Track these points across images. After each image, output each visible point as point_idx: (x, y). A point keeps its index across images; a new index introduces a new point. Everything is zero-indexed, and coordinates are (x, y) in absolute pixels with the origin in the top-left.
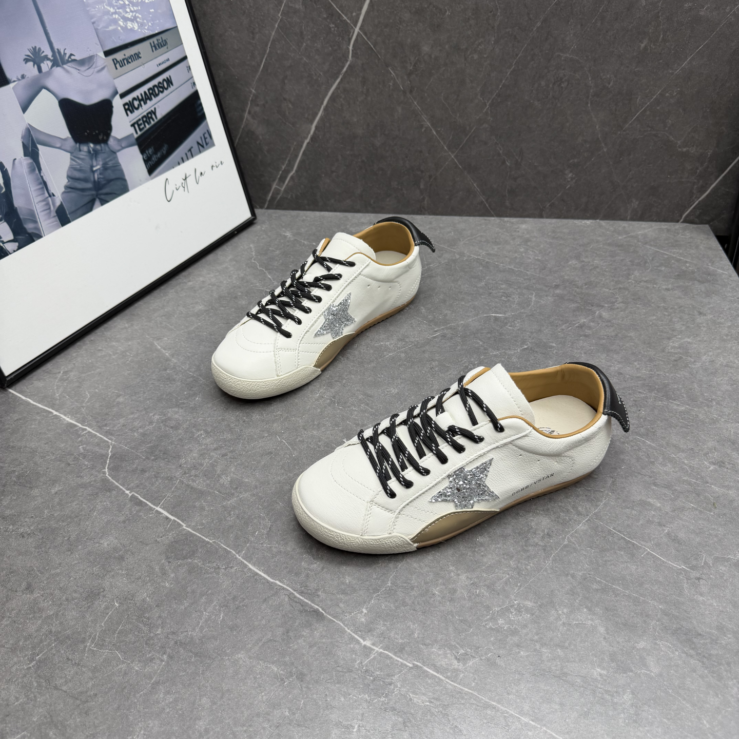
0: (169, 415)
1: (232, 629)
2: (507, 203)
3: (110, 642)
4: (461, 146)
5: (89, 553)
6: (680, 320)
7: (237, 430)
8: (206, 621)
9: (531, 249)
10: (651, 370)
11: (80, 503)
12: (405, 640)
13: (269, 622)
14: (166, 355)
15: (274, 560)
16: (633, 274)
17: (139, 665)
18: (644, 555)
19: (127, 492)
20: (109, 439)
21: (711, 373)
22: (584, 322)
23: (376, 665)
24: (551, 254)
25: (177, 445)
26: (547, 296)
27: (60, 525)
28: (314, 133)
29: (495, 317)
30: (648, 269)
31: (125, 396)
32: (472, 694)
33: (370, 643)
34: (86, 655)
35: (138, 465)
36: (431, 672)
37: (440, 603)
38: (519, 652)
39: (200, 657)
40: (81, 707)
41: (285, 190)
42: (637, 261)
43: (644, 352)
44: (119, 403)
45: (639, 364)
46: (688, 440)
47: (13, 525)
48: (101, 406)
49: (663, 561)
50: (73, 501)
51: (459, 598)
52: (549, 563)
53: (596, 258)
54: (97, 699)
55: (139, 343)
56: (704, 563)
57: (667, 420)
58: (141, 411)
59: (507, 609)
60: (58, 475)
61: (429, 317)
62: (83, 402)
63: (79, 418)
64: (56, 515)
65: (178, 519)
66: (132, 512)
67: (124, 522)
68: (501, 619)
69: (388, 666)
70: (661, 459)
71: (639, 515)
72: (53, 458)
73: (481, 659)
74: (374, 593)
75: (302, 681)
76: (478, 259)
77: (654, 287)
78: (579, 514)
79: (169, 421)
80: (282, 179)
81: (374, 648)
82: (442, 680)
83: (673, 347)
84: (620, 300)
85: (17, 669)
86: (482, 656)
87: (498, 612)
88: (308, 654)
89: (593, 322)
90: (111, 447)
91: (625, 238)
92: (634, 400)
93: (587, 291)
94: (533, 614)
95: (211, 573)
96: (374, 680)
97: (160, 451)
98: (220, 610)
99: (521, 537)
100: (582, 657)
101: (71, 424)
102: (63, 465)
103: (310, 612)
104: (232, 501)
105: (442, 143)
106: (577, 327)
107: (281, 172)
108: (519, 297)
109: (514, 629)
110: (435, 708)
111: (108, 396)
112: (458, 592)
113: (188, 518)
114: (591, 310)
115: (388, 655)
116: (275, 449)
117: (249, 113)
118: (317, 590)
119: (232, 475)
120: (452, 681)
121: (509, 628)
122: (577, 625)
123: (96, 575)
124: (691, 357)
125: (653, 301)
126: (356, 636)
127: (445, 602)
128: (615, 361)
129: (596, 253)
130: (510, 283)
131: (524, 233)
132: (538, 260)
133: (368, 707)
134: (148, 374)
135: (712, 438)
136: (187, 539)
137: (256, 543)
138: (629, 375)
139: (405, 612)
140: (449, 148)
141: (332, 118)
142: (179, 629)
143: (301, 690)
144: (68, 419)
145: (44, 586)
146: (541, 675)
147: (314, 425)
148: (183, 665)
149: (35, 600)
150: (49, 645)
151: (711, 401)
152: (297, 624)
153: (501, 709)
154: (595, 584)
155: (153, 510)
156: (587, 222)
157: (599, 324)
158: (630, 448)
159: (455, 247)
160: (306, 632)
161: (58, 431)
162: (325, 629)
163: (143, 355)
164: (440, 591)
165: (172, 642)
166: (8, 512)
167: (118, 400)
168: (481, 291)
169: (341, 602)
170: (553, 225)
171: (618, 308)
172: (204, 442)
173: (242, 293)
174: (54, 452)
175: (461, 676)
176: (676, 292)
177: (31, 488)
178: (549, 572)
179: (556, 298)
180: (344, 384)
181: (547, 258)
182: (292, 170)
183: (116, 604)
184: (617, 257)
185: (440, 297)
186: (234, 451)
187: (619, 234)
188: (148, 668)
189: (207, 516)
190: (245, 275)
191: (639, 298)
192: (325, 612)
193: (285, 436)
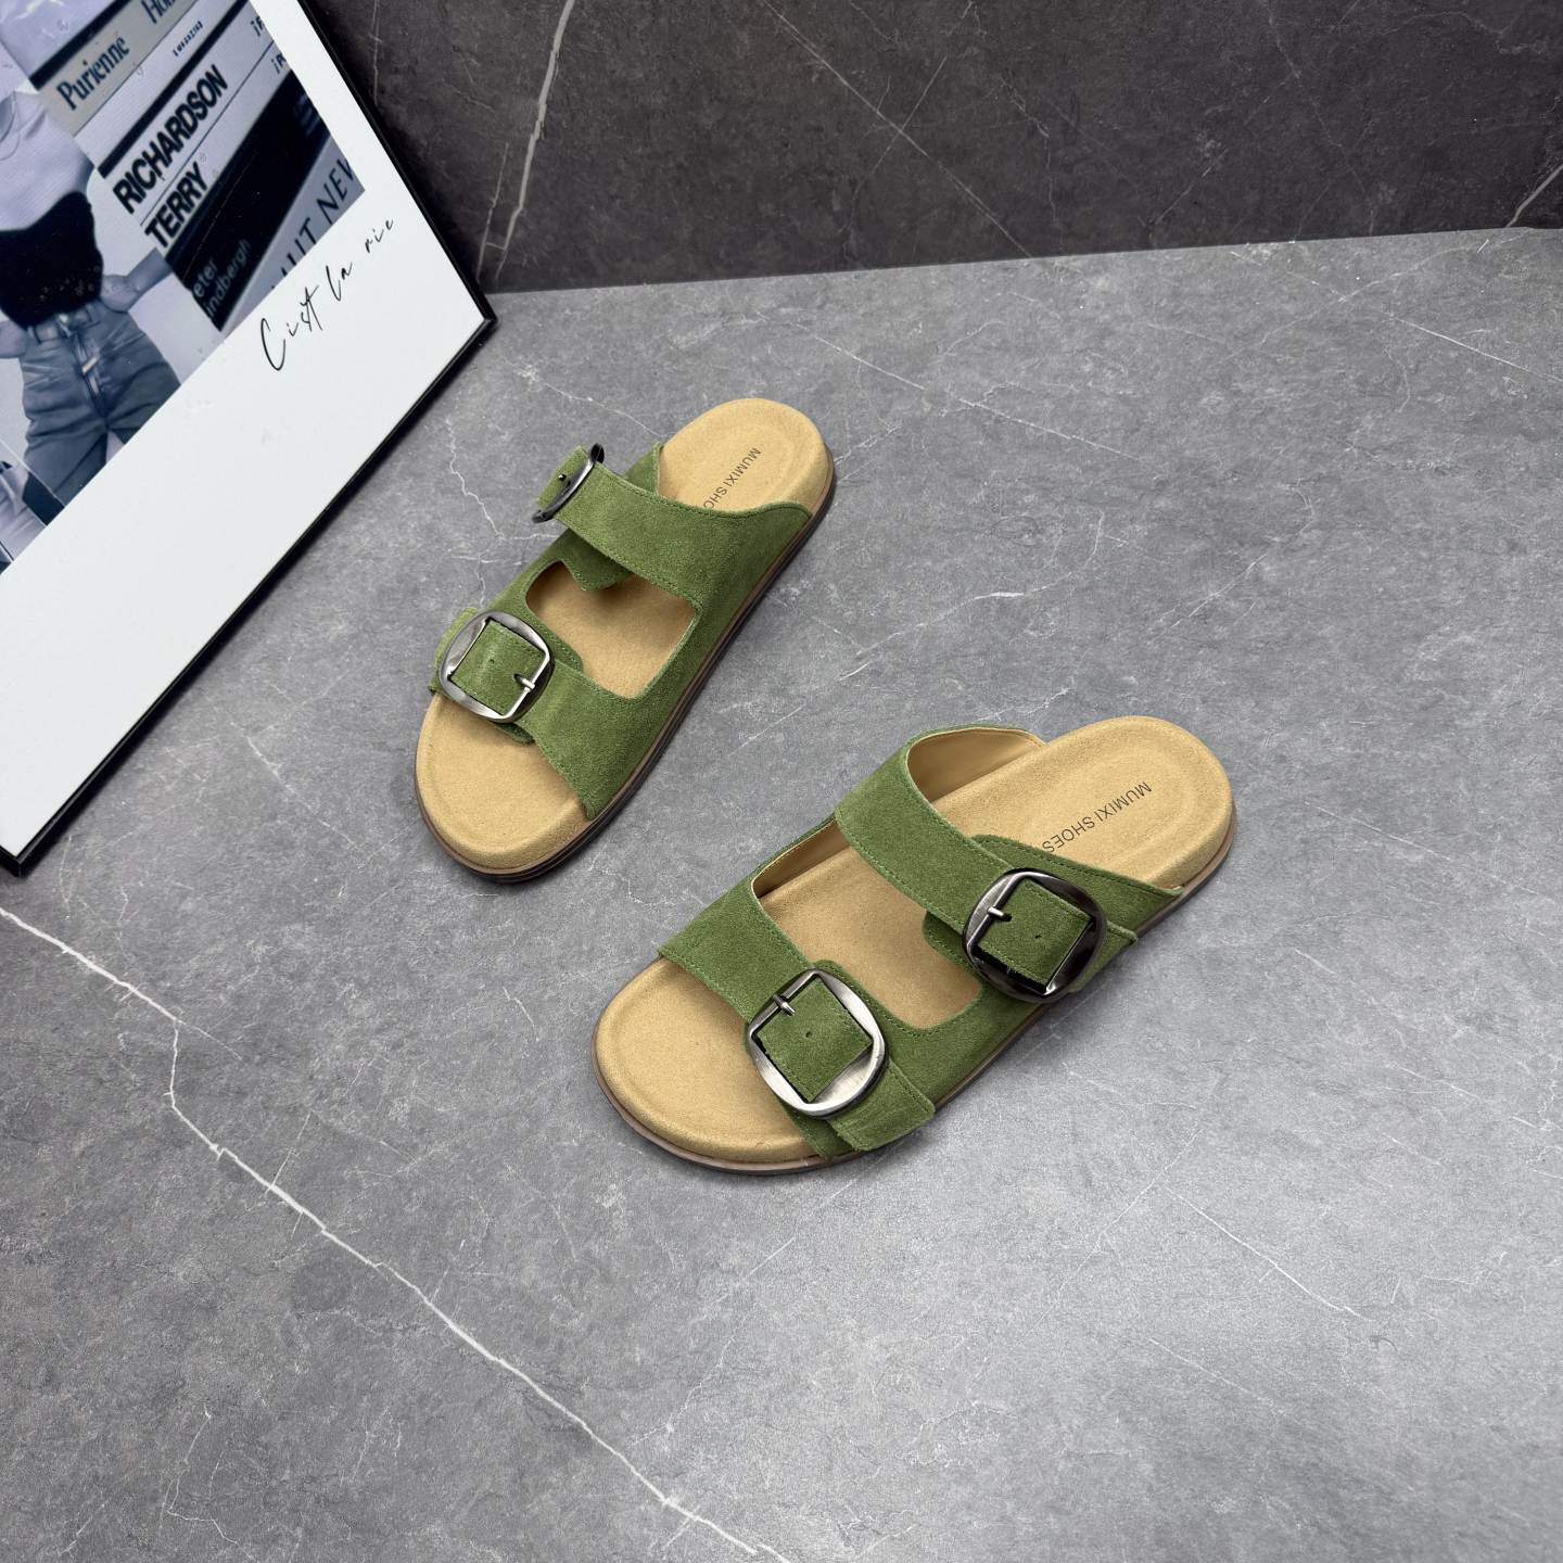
0: (285, 942)
1: (418, 1470)
3: (201, 1501)
4: (918, 104)
5: (152, 1298)
6: (1456, 574)
7: (421, 975)
8: (372, 1450)
9: (1111, 364)
10: (1358, 744)
11: (128, 1177)
12: (746, 1494)
13: (487, 1454)
14: (272, 775)
15: (495, 1309)
16: (1358, 427)
17: (253, 1550)
18: (1265, 1280)
19: (214, 1147)
20: (175, 1013)
21: (1508, 743)
22: (1215, 600)
23: (688, 1551)
24: (1159, 376)
25: (304, 1021)
26: (1132, 521)
27: (94, 1232)
28: (547, 115)
29: (1000, 600)
30: (1398, 406)
31: (196, 895)
33: (678, 1501)
34: (161, 1527)
35: (230, 1079)
37: (820, 1407)
38: (970, 1523)
39: (362, 1531)
41: (512, 250)
42: (1374, 380)
43: (1350, 686)
44: (185, 916)
45: (1330, 726)
46: (1419, 951)
47: (11, 1234)
48: (151, 925)
49: (1304, 1294)
50: (113, 1175)
51: (858, 1396)
52: (1054, 1302)
53: (1271, 380)
55: (217, 745)
56: (1397, 1300)
57: (1374, 895)
58: (230, 935)
59: (956, 1421)
60: (82, 1109)
61: (848, 613)
62: (117, 915)
63: (112, 961)
64: (86, 1207)
65: (311, 1211)
66: (225, 1198)
67: (211, 1221)
68: (939, 1445)
69: (710, 1550)
70: (1341, 1013)
71: (1269, 1171)
72: (71, 1065)
73: (893, 1539)
74: (690, 1385)
76: (976, 411)
77: (1405, 468)
78: (1134, 1172)
79: (285, 959)
80: (499, 228)
81: (685, 1512)
83: (1426, 666)
84: (1314, 517)
85: (44, 1556)
86: (895, 1531)
87: (935, 1426)
88: (559, 1525)
89: (1236, 597)
90: (177, 1032)
91: (1356, 296)
92: (1304, 841)
93: (1235, 496)
94: (1006, 1433)
95: (378, 1341)
97: (271, 1040)
98: (396, 1427)
100: (1097, 1533)
101: (98, 976)
102: (90, 1084)
103: (564, 1430)
104: (414, 1165)
105: (868, 104)
106: (1193, 616)
107: (490, 212)
108: (1064, 532)
109: (966, 1467)
111: (163, 896)
112: (859, 1379)
113: (330, 1209)
114: (1237, 557)
115: (712, 1529)
116: (501, 1024)
118: (579, 1380)
119: (412, 1097)
121: (955, 1465)
122: (1095, 1456)
123: (168, 1349)
124: (1464, 693)
125: (1397, 514)
126: (651, 1487)
127: (829, 1404)
128: (1274, 720)
129: (1274, 361)
130: (1049, 485)
131: (1098, 307)
132: (1125, 399)
134: (239, 832)
135: (1474, 944)
136: (329, 1260)
137: (462, 1269)
138: (1303, 764)
139: (749, 1430)
140: (888, 114)
141: (583, 76)
142: (322, 1470)
144: (91, 965)
145: (76, 1376)
147: (581, 953)
148: (332, 1551)
149: (63, 1406)
150: (95, 1506)
151: (1492, 832)
152: (539, 1458)
154: (1146, 1354)
155: (263, 1192)
156: (1265, 251)
157: (1250, 602)
158: (1273, 984)
159: (923, 376)
160: (555, 1477)
161: (74, 996)
162: (593, 1469)
163: (227, 778)
164: (823, 1380)
165: (311, 1500)
167: (183, 907)
168: (975, 517)
169: (623, 1407)
170: (1173, 274)
171: (1304, 546)
172: (357, 1012)
173: (429, 576)
174: (71, 1051)
176: (1460, 478)
177: (35, 1143)
178: (1052, 1327)
179: (1156, 525)
180: (649, 832)
181: (1147, 391)
182: (517, 204)
183: (207, 1414)
184: (1325, 371)
185: (877, 547)
186: (417, 1034)
187: (1343, 287)
188: (270, 1557)
189: (365, 1203)
190: (434, 518)
191: (1365, 509)
192: (593, 1431)
193: (521, 986)
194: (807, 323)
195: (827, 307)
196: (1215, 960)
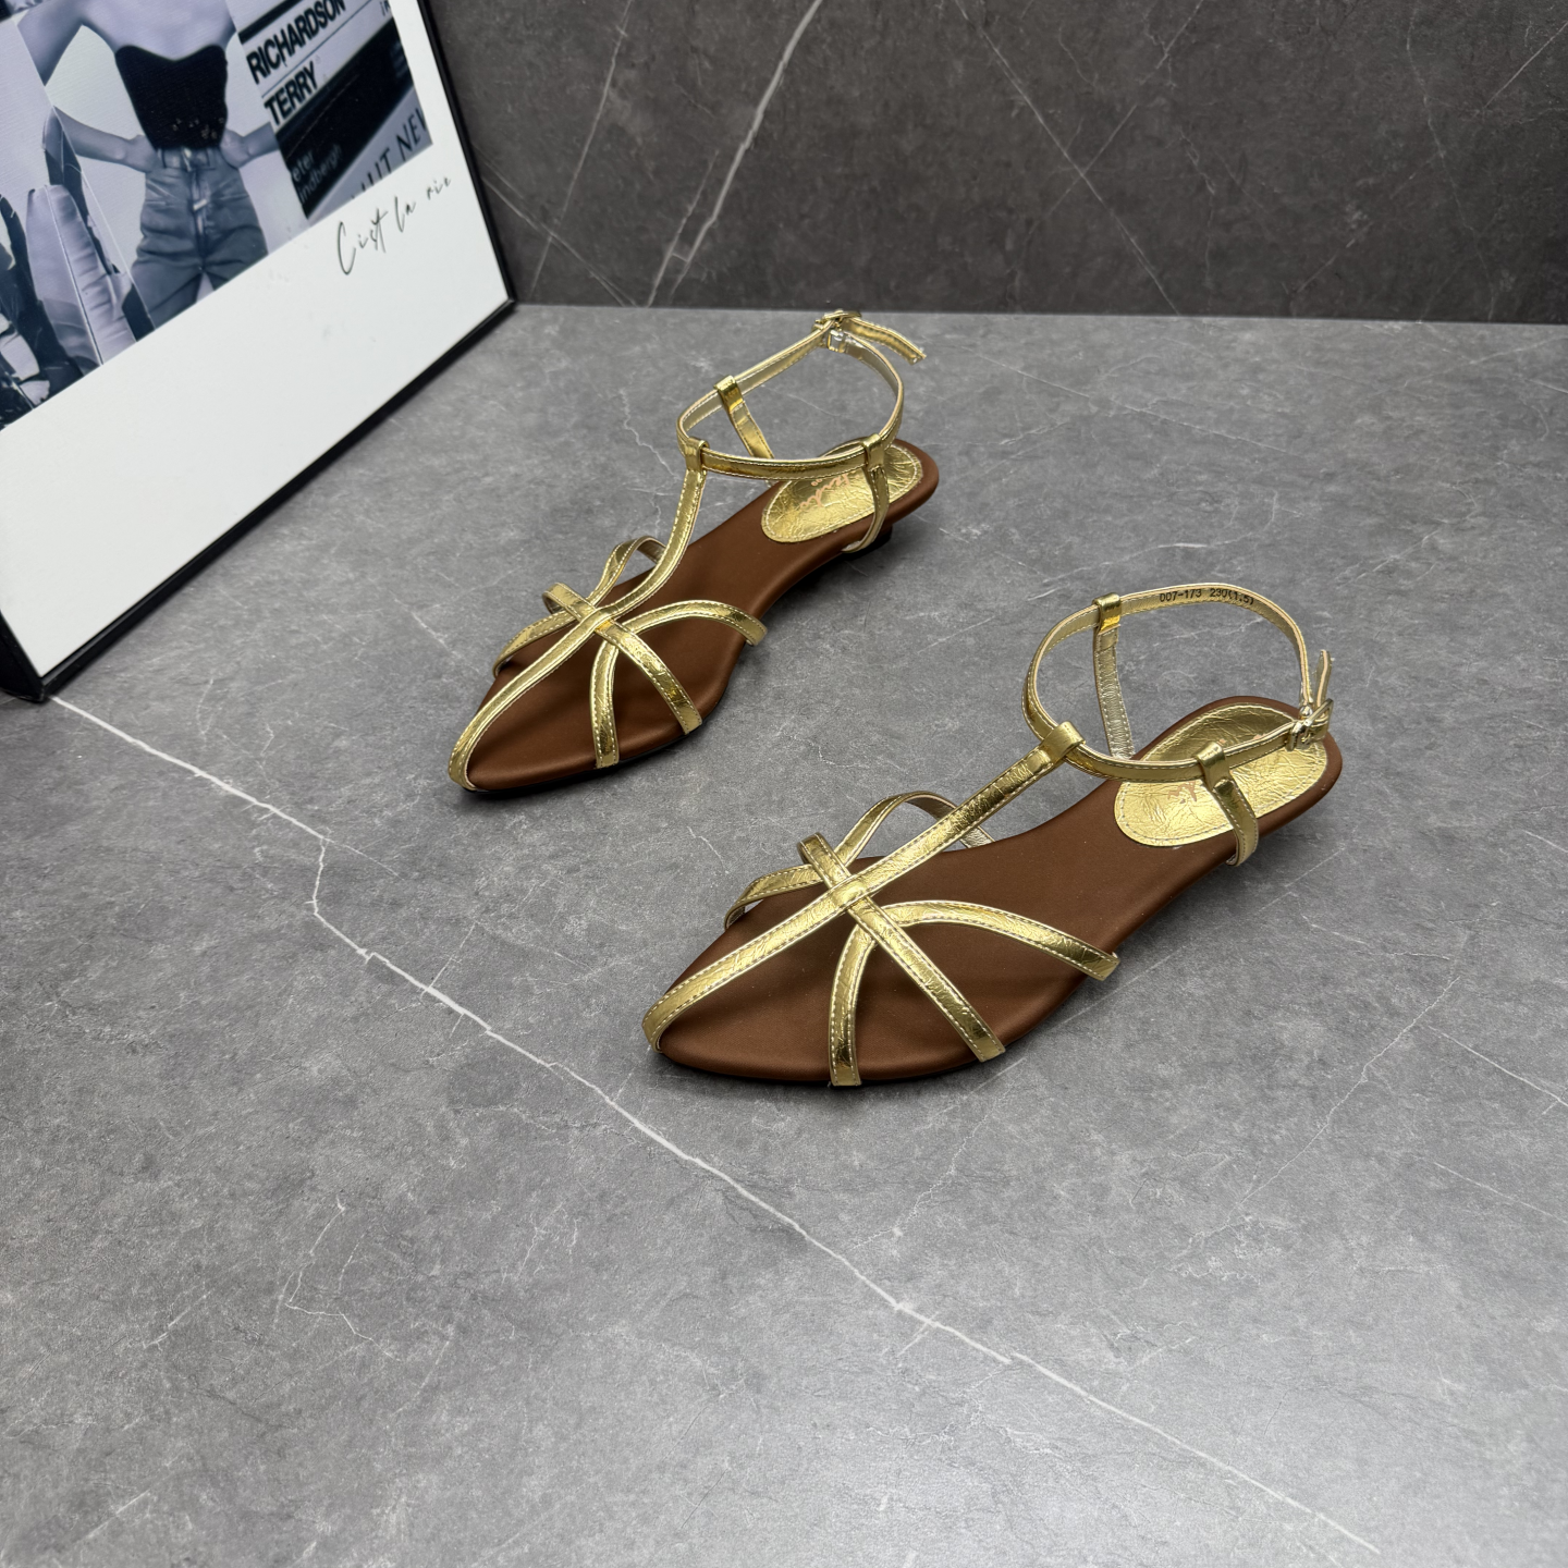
1: (598, 1267)
2: (1208, 283)
3: (328, 1294)
4: (1102, 150)
5: (279, 1090)
7: (599, 813)
8: (541, 1247)
9: (1267, 390)
10: (1554, 675)
11: (258, 976)
12: (993, 1302)
13: (681, 1253)
14: (438, 642)
15: (690, 1111)
16: (1505, 447)
17: (392, 1347)
18: (1549, 1112)
19: (361, 952)
20: (321, 832)
22: (1395, 560)
23: (928, 1358)
24: (1313, 401)
25: (469, 845)
26: (1306, 499)
27: (213, 1027)
28: (762, 126)
29: (1185, 549)
30: (1541, 436)
31: (351, 735)
32: (1149, 1430)
33: (912, 1306)
34: (276, 1321)
35: (384, 891)
36: (1055, 1377)
37: (1072, 1218)
38: (1258, 1336)
39: (528, 1329)
40: (268, 1437)
41: (695, 263)
42: (1514, 417)
43: (1538, 631)
44: (338, 751)
45: (1525, 660)
47: (112, 1025)
48: (299, 757)
50: (240, 973)
51: (1114, 1208)
52: (1324, 1128)
53: (1419, 411)
54: (301, 1422)
55: (379, 616)
58: (388, 769)
59: (1229, 1235)
60: (207, 912)
61: (1031, 551)
62: (260, 747)
63: (252, 786)
64: (204, 1002)
65: (474, 1013)
66: (372, 997)
67: (355, 1019)
68: (1213, 1258)
69: (955, 1360)
71: (1534, 1016)
72: (197, 874)
73: (1170, 1351)
74: (917, 1191)
75: (759, 1391)
76: (1142, 415)
78: (1393, 1013)
79: (449, 792)
80: (688, 238)
81: (921, 1318)
82: (1079, 1396)
84: (1477, 508)
85: (126, 1348)
86: (1172, 1342)
87: (1206, 1240)
88: (771, 1329)
89: (1417, 559)
90: (324, 849)
91: (1485, 362)
92: (1518, 746)
93: (1400, 488)
94: (1288, 1248)
95: (550, 1138)
96: (924, 1393)
98: (571, 1224)
99: (1257, 1067)
100: (1406, 1349)
101: (235, 797)
102: (218, 891)
103: (772, 1231)
104: (595, 974)
105: (1058, 144)
106: (1378, 572)
107: (684, 221)
108: (1241, 504)
109: (1246, 1281)
110: (1066, 1462)
111: (314, 734)
112: (1113, 1192)
113: (497, 1011)
114: (1408, 532)
115: (954, 1336)
116: (686, 857)
117: (614, 84)
118: (788, 1181)
119: (590, 915)
120: (1103, 1400)
121: (1233, 1278)
122: (1393, 1274)
123: (295, 1141)
125: (1555, 510)
126: (879, 1291)
127: (1082, 1215)
128: (1470, 652)
129: (1419, 399)
130: (1220, 469)
131: (1248, 353)
132: (1283, 415)
133: (911, 1457)
134: (400, 686)
136: (494, 1059)
137: (648, 1071)
138: (1505, 687)
139: (991, 1237)
140: (1074, 155)
141: (803, 90)
142: (481, 1265)
143: (758, 1412)
144: (227, 788)
145: (182, 1164)
146: (1312, 1390)
147: (771, 803)
148: (492, 1349)
149: (162, 1193)
152: (744, 1259)
153: (1220, 1469)
154: (1433, 1178)
155: (418, 993)
156: (1395, 327)
157: (1430, 564)
158: (1509, 859)
159: (1089, 387)
160: (765, 1278)
161: (206, 813)
162: (809, 1271)
163: (390, 643)
164: (1072, 1190)
165: (466, 1297)
166: (100, 996)
167: (337, 743)
168: (1151, 489)
169: (842, 1210)
170: (1314, 335)
171: (1473, 528)
172: (528, 839)
173: (603, 500)
174: (198, 861)
175: (1124, 1388)
177: (149, 942)
178: (1325, 1148)
179: (1329, 503)
180: (838, 708)
181: (1304, 411)
182: (710, 215)
183: (339, 1206)
184: (1467, 409)
185: (1055, 504)
186: (595, 862)
187: (1471, 353)
188: (412, 1355)
189: (537, 1007)
190: (609, 459)
191: (1523, 505)
192: (808, 1232)
193: (706, 827)
194: (973, 346)
195: (990, 336)
196: (1448, 837)
